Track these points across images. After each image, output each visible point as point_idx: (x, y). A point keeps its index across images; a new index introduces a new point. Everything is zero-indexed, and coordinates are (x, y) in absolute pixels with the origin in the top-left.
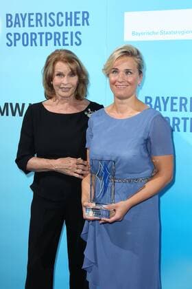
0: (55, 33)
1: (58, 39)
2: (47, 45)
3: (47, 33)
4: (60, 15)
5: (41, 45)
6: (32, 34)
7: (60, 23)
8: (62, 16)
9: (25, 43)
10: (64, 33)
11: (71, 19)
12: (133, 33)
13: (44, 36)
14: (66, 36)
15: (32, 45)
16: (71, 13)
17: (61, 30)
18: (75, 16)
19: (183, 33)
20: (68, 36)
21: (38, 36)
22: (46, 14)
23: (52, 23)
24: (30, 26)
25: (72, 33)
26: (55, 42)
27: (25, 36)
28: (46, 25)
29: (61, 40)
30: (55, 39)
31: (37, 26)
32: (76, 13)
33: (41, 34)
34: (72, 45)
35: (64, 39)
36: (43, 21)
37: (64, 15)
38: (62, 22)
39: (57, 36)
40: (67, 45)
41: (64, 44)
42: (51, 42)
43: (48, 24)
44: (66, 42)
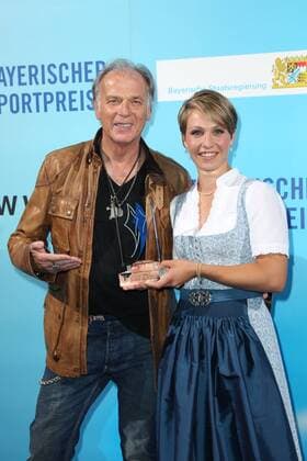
0: (58, 94)
1: (62, 102)
2: (46, 110)
3: (45, 94)
4: (64, 67)
5: (38, 111)
6: (23, 95)
7: (64, 79)
8: (67, 68)
9: (15, 109)
10: (71, 93)
11: (79, 72)
12: (170, 91)
13: (41, 98)
14: (74, 96)
15: (24, 111)
16: (80, 64)
17: (66, 88)
18: (86, 68)
19: (240, 88)
20: (76, 97)
21: (33, 98)
22: (43, 67)
23: (53, 80)
24: (20, 84)
25: (82, 92)
26: (58, 106)
27: (14, 98)
28: (44, 82)
29: (67, 103)
30: (58, 102)
31: (31, 84)
32: (86, 64)
33: (37, 95)
34: (82, 109)
35: (71, 101)
36: (39, 77)
37: (70, 66)
38: (67, 78)
39: (61, 97)
40: (76, 109)
41: (71, 109)
42: (52, 107)
43: (46, 81)
44: (74, 105)
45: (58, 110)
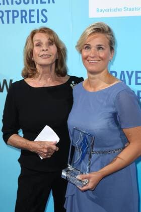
0: (22, 11)
1: (25, 17)
2: (13, 22)
3: (13, 11)
5: (8, 22)
7: (26, 1)
10: (30, 11)
12: (98, 10)
13: (11, 14)
14: (32, 13)
17: (27, 7)
20: (34, 13)
21: (5, 14)
23: (19, 1)
25: (38, 10)
26: (22, 20)
28: (12, 4)
29: (28, 18)
30: (22, 17)
31: (4, 4)
33: (8, 12)
34: (38, 22)
35: (31, 16)
38: (28, 1)
39: (24, 14)
40: (34, 22)
41: (31, 22)
42: (18, 20)
43: (14, 2)
44: (33, 19)
45: (22, 22)
